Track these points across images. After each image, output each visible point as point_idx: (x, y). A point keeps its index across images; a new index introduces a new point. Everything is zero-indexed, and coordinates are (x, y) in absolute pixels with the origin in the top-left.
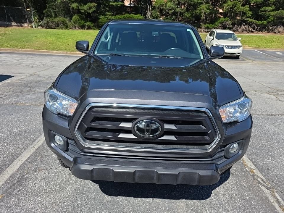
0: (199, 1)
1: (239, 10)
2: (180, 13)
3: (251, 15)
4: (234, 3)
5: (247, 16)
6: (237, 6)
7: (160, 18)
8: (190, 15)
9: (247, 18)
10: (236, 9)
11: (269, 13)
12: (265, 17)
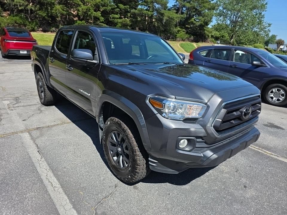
0: (53, 1)
1: (93, 15)
2: (30, 11)
3: (103, 21)
4: (88, 8)
5: (100, 21)
6: (90, 11)
7: (3, 13)
8: (46, 14)
9: (101, 22)
10: (91, 14)
11: (117, 20)
12: (114, 23)
